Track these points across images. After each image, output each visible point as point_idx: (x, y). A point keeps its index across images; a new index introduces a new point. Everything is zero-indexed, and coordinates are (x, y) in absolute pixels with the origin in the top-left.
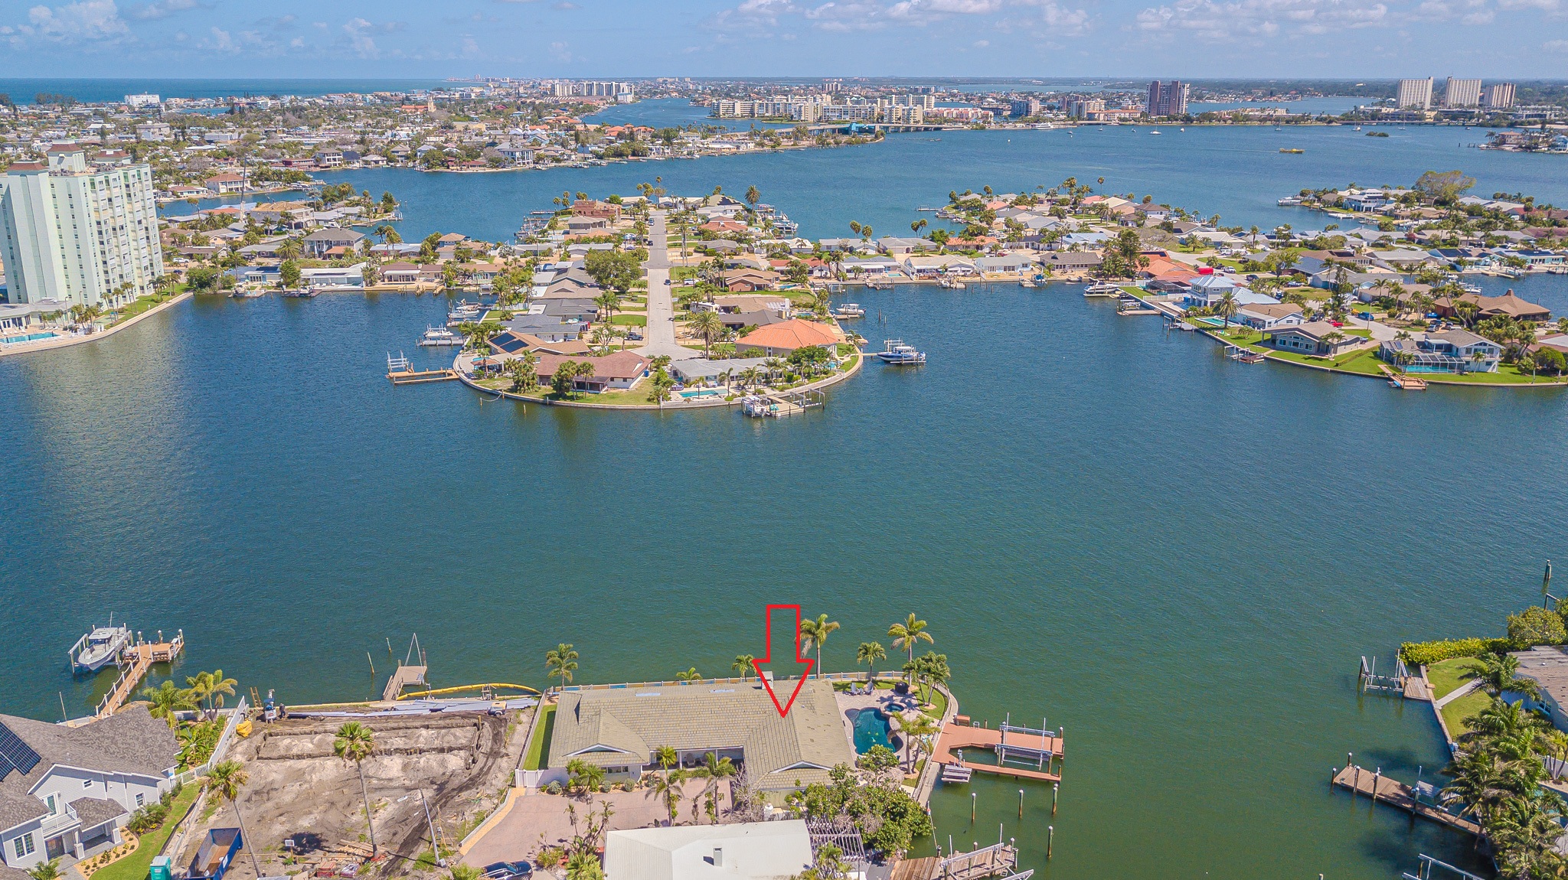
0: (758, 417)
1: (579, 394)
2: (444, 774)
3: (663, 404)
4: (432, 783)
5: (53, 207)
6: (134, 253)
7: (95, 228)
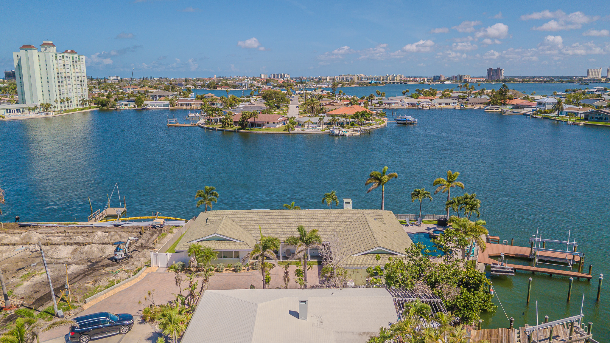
0: (337, 135)
1: (251, 128)
2: (101, 257)
3: (291, 132)
4: (89, 261)
5: (39, 65)
6: (75, 90)
7: (56, 75)
